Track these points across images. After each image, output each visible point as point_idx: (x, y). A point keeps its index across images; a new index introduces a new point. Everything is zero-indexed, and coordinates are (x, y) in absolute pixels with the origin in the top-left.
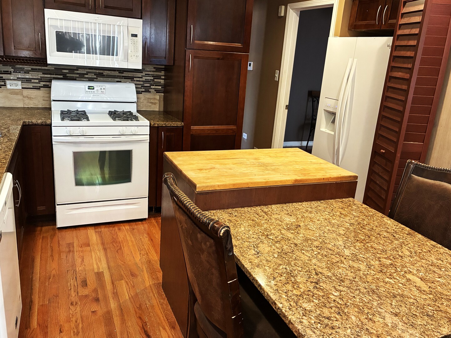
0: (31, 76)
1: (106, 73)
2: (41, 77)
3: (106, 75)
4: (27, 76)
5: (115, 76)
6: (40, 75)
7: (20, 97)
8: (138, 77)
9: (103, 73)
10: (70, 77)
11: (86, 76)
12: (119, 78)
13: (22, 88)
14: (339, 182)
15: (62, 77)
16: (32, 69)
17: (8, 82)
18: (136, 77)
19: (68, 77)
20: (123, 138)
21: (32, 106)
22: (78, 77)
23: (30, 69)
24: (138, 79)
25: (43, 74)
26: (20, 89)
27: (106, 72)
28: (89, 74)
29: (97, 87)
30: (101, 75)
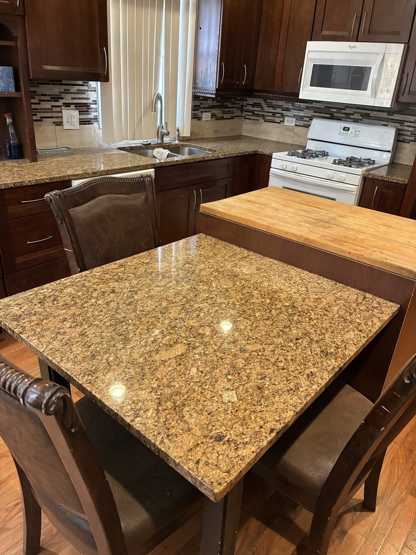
0: (305, 114)
1: (373, 114)
2: (312, 115)
3: (373, 117)
4: (301, 114)
5: (383, 118)
6: (311, 113)
7: (291, 134)
8: (410, 122)
9: (369, 114)
10: (337, 116)
11: (352, 116)
12: (386, 121)
13: (295, 125)
14: (378, 269)
15: (329, 116)
16: (307, 107)
17: (286, 118)
18: (407, 122)
19: (334, 116)
20: (329, 183)
21: (298, 144)
22: (343, 118)
23: (305, 107)
24: (409, 124)
25: (314, 112)
26: (293, 126)
27: (374, 112)
28: (355, 114)
29: (353, 128)
30: (367, 116)
